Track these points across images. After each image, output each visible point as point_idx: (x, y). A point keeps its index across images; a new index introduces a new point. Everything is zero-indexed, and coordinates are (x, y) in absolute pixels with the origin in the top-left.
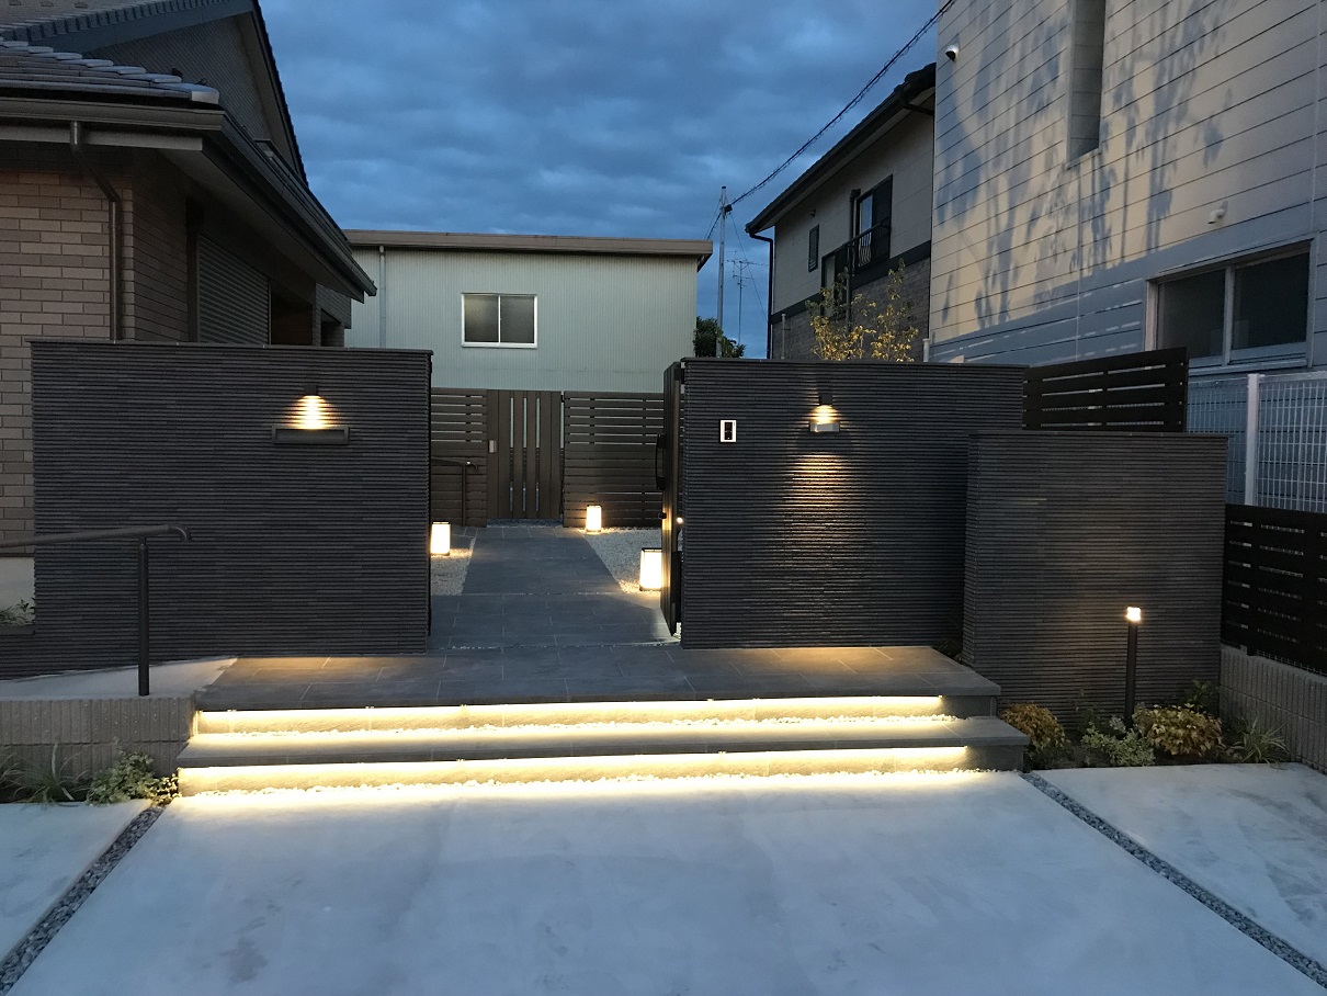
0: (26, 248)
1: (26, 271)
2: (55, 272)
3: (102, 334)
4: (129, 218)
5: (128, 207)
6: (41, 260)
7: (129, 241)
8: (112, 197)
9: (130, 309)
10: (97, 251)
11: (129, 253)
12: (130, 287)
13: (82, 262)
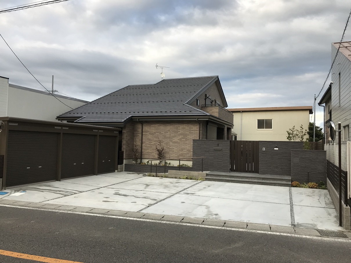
0: (191, 129)
1: (191, 132)
2: (194, 132)
3: (198, 138)
4: (201, 126)
5: (201, 125)
6: (193, 130)
7: (201, 128)
8: (200, 124)
9: (201, 135)
10: (198, 129)
11: (201, 129)
12: (201, 133)
13: (197, 130)
